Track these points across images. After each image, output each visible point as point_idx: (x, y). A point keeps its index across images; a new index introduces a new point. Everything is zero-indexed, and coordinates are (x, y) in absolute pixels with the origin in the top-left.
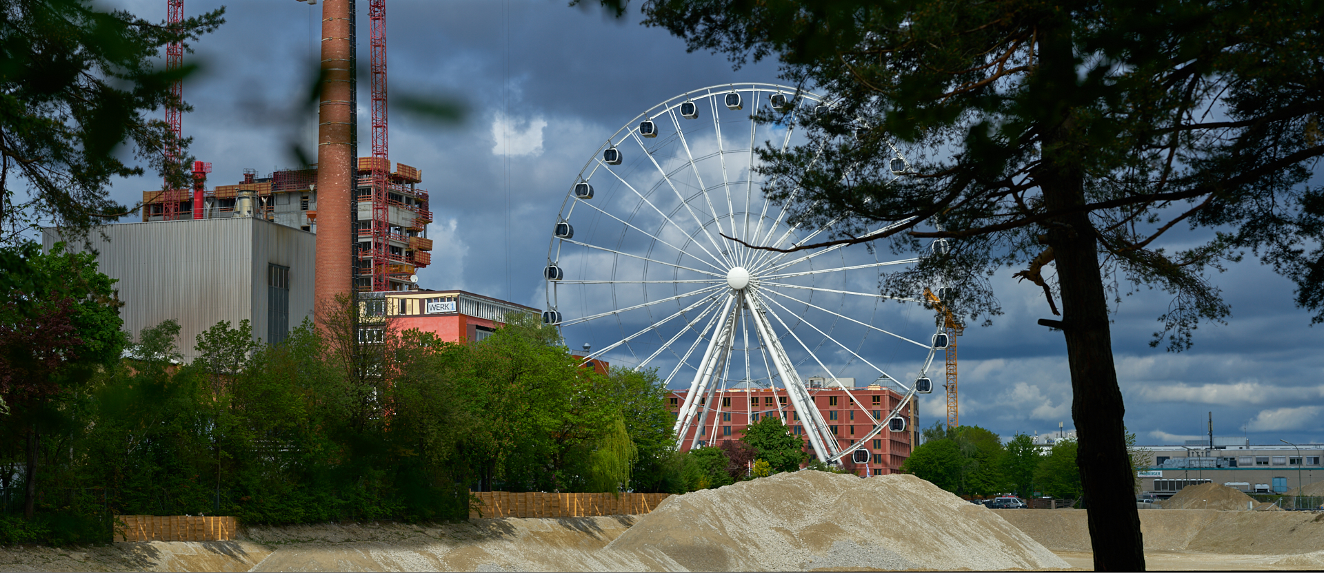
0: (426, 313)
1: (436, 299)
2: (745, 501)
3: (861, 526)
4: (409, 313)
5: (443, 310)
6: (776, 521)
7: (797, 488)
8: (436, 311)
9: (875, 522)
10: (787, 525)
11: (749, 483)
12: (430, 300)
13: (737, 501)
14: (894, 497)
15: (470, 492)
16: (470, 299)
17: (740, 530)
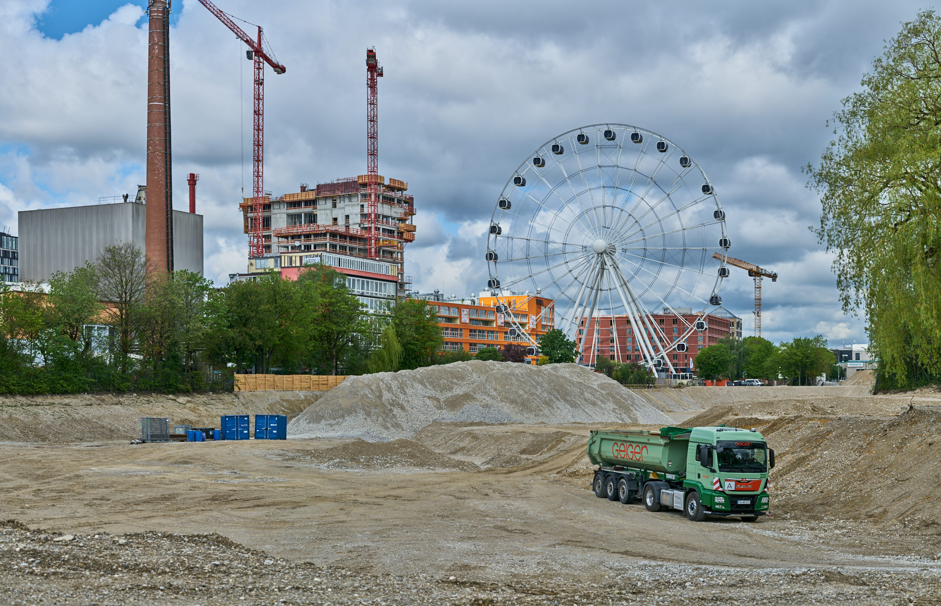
0: (303, 265)
1: (309, 256)
2: (414, 380)
3: (489, 395)
5: (313, 263)
8: (309, 264)
9: (500, 393)
10: (438, 395)
12: (306, 257)
15: (235, 375)
16: (332, 256)
17: (394, 398)
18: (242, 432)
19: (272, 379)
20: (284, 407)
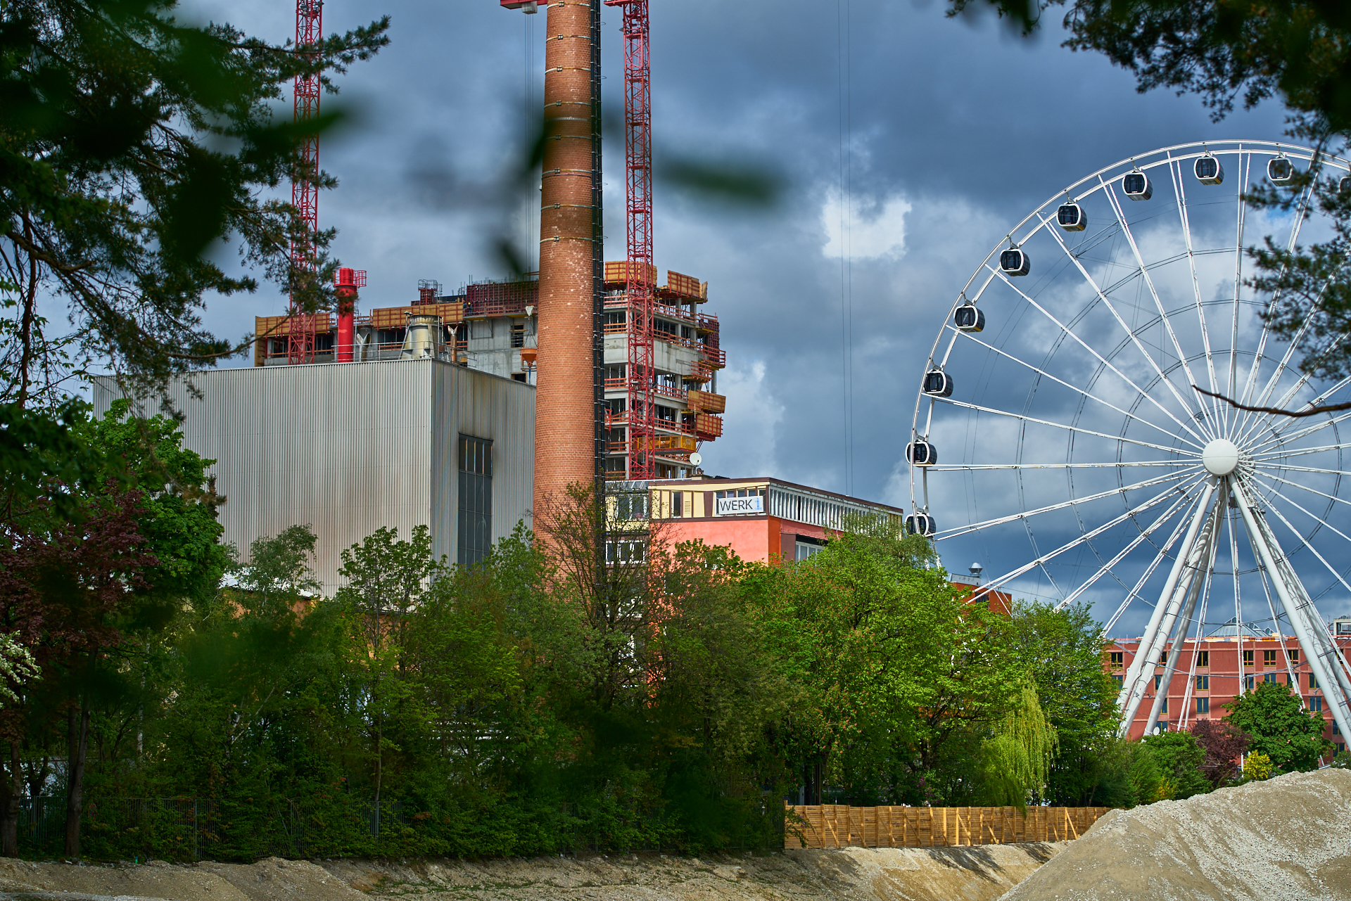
0: (714, 514)
1: (731, 492)
2: (1231, 818)
4: (687, 515)
5: (742, 511)
6: (1281, 852)
7: (1316, 798)
8: (731, 511)
10: (1298, 858)
11: (1238, 789)
12: (721, 494)
13: (1218, 819)
15: (788, 807)
16: (786, 492)
17: (1222, 867)
19: (845, 815)
20: (899, 889)
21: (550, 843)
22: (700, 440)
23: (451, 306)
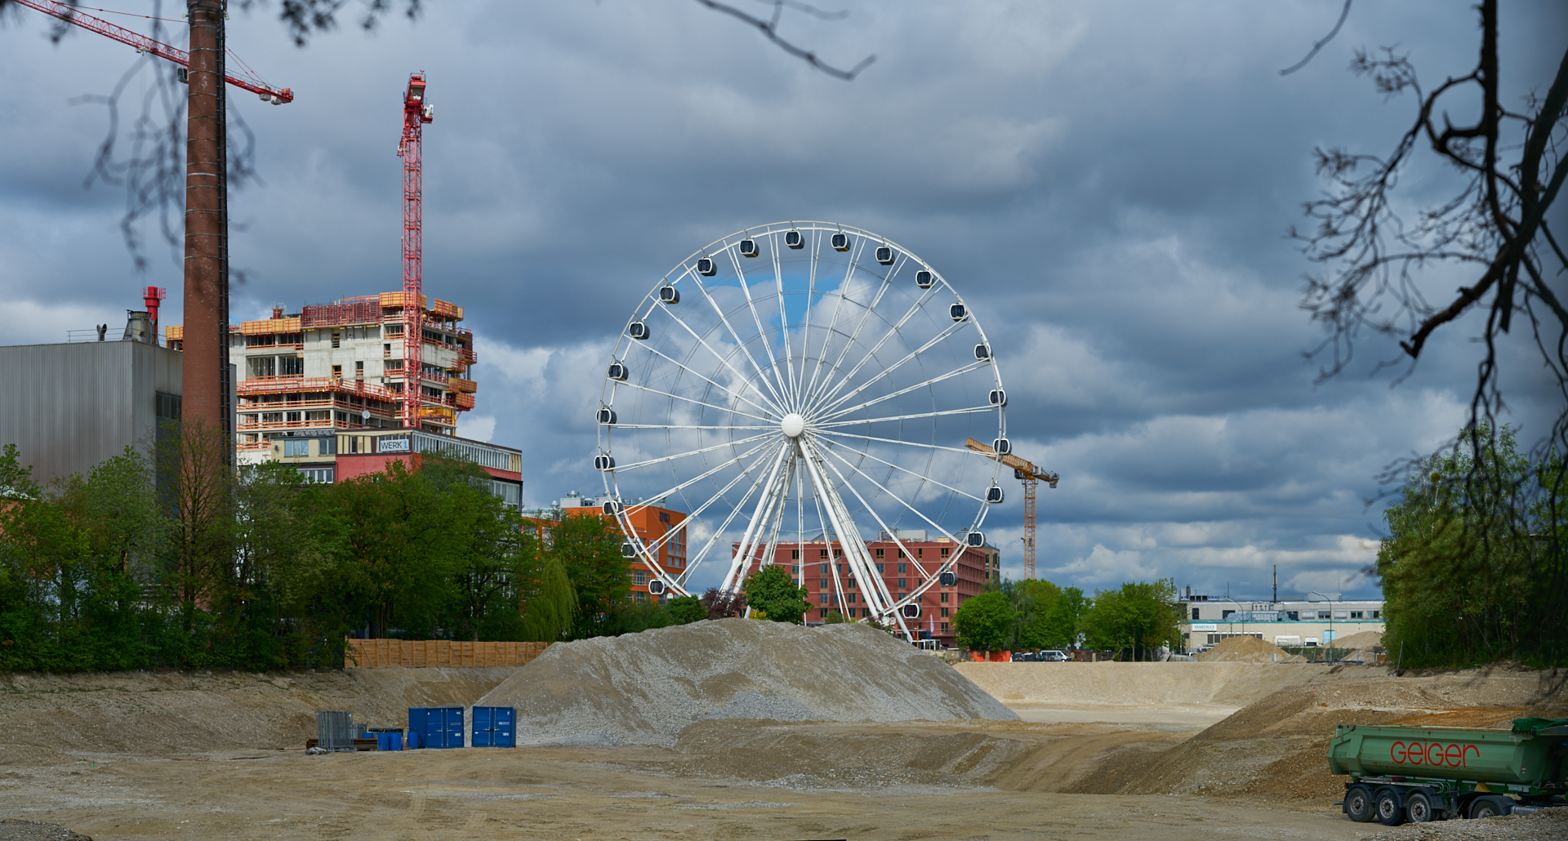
0: (378, 451)
1: (389, 437)
2: (648, 650)
3: (770, 676)
4: (360, 451)
5: (395, 449)
6: (679, 671)
7: (711, 636)
8: (388, 450)
9: (786, 671)
10: (689, 675)
11: (660, 630)
12: (382, 438)
13: (636, 648)
14: (820, 645)
15: (346, 640)
16: (427, 437)
17: (629, 680)
18: (452, 734)
19: (397, 646)
20: (426, 694)
21: (123, 662)
22: (460, 410)
23: (293, 320)
